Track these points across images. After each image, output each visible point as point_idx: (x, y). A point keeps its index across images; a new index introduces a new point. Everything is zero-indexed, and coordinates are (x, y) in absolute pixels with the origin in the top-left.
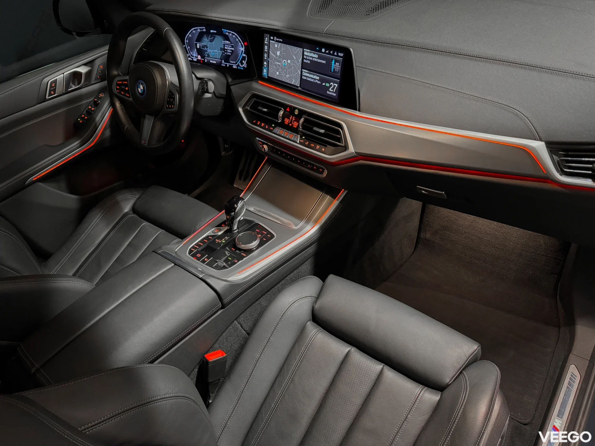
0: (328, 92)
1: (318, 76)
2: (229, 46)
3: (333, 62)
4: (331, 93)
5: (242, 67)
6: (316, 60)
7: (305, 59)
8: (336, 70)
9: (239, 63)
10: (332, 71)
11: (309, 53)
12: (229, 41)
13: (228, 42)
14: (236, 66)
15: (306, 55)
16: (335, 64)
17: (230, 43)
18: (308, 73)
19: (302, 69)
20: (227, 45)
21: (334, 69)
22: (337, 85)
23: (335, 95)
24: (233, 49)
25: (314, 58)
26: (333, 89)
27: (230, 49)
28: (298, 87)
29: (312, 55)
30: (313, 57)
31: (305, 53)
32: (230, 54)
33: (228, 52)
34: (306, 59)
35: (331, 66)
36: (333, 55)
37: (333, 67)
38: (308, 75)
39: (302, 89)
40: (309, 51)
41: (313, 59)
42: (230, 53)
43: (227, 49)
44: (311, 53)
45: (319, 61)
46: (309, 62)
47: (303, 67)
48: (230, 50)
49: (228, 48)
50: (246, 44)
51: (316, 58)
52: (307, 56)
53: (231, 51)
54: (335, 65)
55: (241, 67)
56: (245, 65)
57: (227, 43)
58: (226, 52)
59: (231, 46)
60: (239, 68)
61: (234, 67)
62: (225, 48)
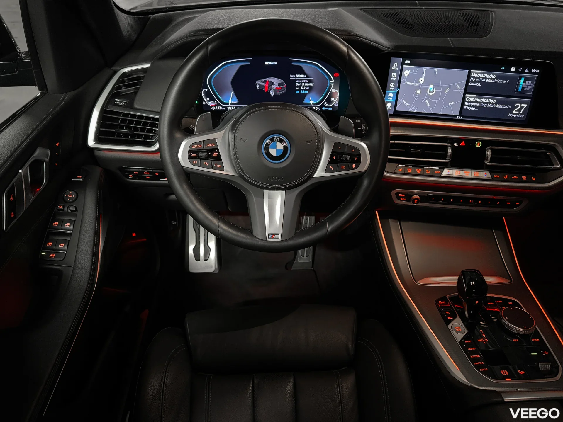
0: (510, 115)
1: (494, 99)
2: (304, 81)
3: (522, 80)
4: (515, 116)
5: (330, 107)
6: (492, 81)
7: (472, 82)
8: (525, 89)
9: (324, 102)
10: (520, 90)
11: (479, 75)
12: (304, 73)
13: (301, 76)
14: (318, 107)
15: (474, 77)
16: (525, 82)
17: (306, 76)
18: (475, 98)
19: (465, 92)
20: (300, 80)
21: (523, 88)
22: (526, 105)
23: (522, 116)
24: (312, 84)
25: (489, 78)
26: (519, 110)
27: (306, 84)
28: (456, 116)
29: (486, 75)
30: (486, 78)
31: (472, 75)
32: (307, 92)
33: (302, 90)
34: (475, 82)
35: (518, 85)
36: (523, 72)
37: (521, 86)
38: (477, 100)
39: (463, 117)
40: (481, 71)
41: (487, 80)
42: (306, 90)
43: (300, 87)
44: (483, 74)
45: (497, 81)
46: (479, 84)
47: (467, 91)
48: (307, 86)
49: (303, 84)
50: (337, 75)
51: (493, 79)
52: (476, 78)
53: (308, 88)
54: (524, 84)
55: (328, 107)
56: (336, 103)
57: (300, 77)
58: (297, 90)
59: (308, 81)
60: (324, 109)
61: (315, 108)
62: (297, 84)
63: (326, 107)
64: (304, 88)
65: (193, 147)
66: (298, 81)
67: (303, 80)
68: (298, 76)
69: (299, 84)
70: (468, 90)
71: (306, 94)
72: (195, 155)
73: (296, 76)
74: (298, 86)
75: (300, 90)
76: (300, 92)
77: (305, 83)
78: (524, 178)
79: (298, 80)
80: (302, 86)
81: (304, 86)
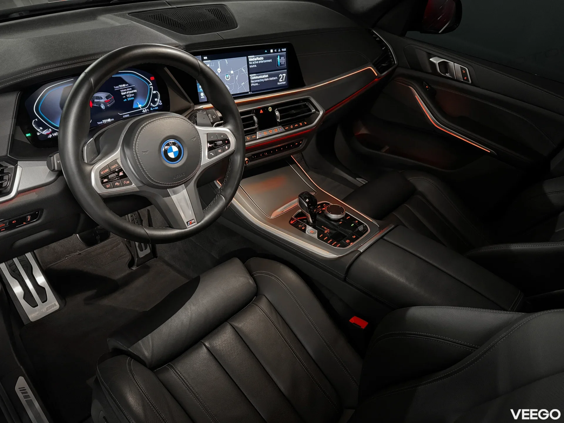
0: (278, 84)
1: (266, 74)
2: (128, 89)
3: (279, 58)
4: (281, 83)
5: (156, 107)
6: (262, 62)
7: (251, 65)
8: (282, 63)
9: (150, 104)
10: (279, 65)
11: (253, 59)
12: (126, 83)
13: (124, 85)
14: (147, 109)
15: (251, 61)
16: (280, 58)
17: (128, 85)
19: (249, 74)
20: (124, 89)
21: (280, 63)
22: (285, 75)
23: (285, 83)
24: (135, 91)
25: (260, 60)
26: (282, 79)
27: (130, 92)
28: (248, 92)
29: (258, 59)
30: (258, 61)
31: (250, 60)
32: (133, 98)
33: (129, 97)
34: (252, 65)
35: (277, 61)
36: (277, 52)
37: (279, 62)
38: (257, 77)
39: (253, 92)
40: (254, 56)
41: (259, 62)
42: (132, 97)
43: (125, 95)
44: (256, 57)
45: (265, 61)
46: (256, 66)
47: (250, 73)
48: (131, 93)
49: (128, 92)
50: (153, 78)
51: (262, 60)
52: (252, 61)
53: (133, 95)
54: (280, 60)
56: (159, 102)
57: (123, 87)
58: (124, 98)
59: (131, 89)
60: (152, 109)
61: (145, 111)
62: (122, 94)
63: (153, 107)
64: (129, 95)
65: (102, 173)
66: (123, 91)
67: (126, 89)
68: (121, 86)
69: (124, 93)
70: (250, 71)
71: (132, 101)
72: (105, 180)
73: (119, 86)
74: (124, 95)
75: (126, 98)
76: (127, 99)
77: (128, 91)
78: (301, 124)
79: (122, 89)
80: (127, 94)
81: (129, 94)
